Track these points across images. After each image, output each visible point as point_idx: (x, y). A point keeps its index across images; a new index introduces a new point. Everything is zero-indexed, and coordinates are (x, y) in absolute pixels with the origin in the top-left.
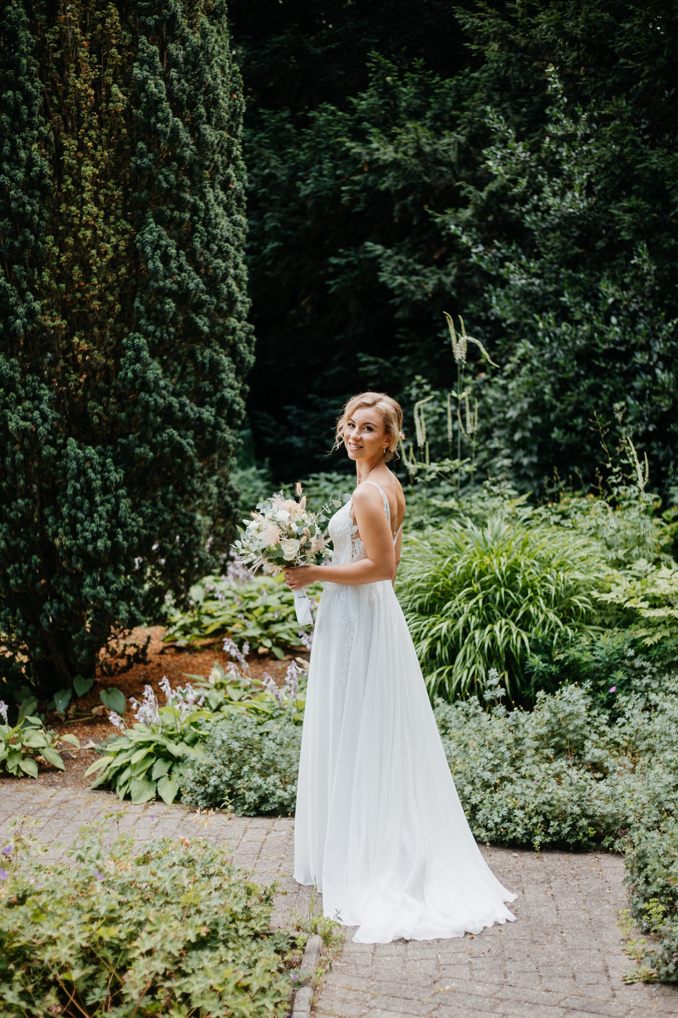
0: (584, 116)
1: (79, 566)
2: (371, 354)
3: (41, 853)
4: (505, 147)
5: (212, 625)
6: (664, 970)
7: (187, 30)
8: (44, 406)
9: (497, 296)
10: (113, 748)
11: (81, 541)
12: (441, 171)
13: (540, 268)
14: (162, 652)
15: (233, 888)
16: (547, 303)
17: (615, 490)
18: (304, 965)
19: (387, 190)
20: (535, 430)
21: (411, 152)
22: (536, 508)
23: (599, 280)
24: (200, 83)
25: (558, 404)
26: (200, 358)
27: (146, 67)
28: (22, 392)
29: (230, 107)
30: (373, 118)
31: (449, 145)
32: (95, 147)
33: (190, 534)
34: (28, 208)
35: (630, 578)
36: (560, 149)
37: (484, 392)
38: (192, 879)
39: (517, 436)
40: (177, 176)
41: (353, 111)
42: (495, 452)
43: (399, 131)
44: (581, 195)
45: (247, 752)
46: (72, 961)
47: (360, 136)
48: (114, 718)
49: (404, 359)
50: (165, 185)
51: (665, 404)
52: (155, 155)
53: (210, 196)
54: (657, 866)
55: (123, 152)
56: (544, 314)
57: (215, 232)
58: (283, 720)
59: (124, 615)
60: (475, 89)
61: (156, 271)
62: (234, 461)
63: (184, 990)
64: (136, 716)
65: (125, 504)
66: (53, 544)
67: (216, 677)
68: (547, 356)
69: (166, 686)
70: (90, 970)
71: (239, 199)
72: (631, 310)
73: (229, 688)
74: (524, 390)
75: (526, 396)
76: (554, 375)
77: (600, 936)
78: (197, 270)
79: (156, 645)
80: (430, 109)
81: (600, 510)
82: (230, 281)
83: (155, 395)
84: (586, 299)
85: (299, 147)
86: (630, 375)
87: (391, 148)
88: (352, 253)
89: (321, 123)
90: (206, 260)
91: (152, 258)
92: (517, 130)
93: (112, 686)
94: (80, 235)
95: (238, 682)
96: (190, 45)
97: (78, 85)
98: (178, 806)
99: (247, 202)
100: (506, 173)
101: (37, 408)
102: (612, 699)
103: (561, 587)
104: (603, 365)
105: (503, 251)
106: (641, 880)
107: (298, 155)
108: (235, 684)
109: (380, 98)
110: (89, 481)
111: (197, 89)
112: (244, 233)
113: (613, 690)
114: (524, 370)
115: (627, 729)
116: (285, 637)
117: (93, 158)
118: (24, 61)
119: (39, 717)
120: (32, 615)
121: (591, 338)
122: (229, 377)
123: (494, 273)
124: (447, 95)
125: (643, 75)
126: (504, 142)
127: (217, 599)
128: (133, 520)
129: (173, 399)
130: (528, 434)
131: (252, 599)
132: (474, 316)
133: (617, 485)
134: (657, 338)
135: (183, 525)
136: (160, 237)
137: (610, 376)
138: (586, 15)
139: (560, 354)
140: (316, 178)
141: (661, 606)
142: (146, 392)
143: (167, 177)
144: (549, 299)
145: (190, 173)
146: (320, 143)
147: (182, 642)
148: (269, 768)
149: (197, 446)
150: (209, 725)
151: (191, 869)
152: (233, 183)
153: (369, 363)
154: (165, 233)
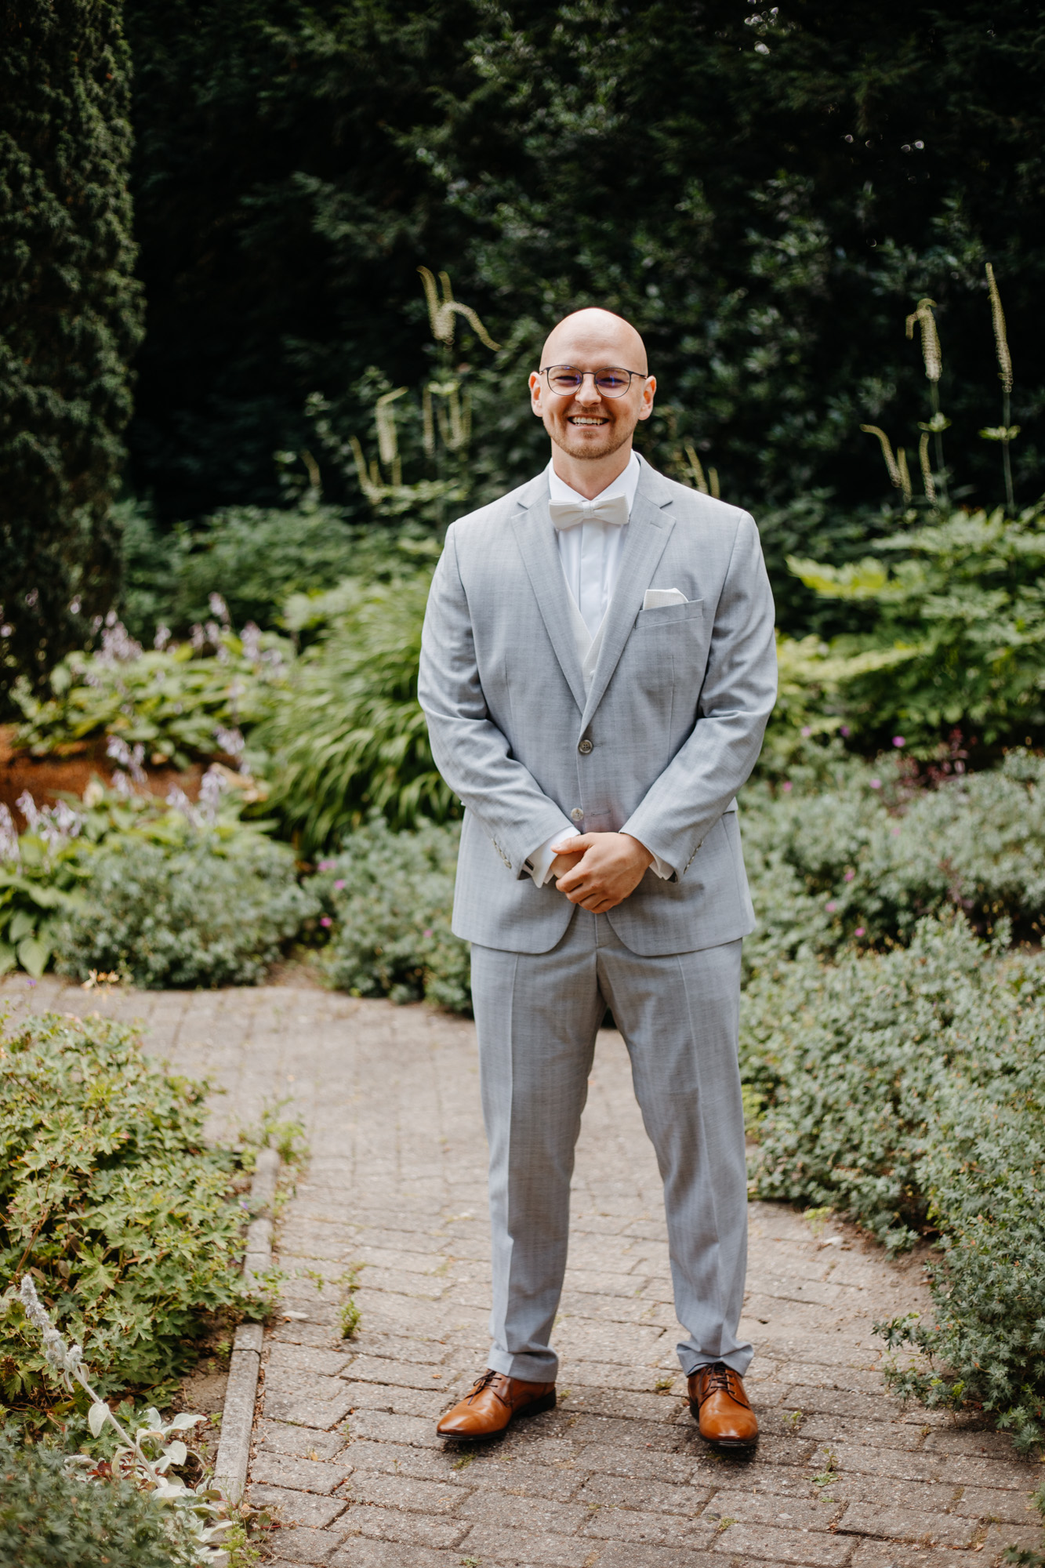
2: (301, 338)
4: (498, 37)
5: (83, 724)
6: (767, 1181)
9: (487, 255)
12: (403, 72)
13: (550, 213)
14: (10, 763)
15: (152, 1083)
16: (558, 264)
18: (255, 1190)
19: (326, 98)
21: (361, 42)
23: (632, 232)
26: (66, 330)
31: (416, 33)
33: (54, 587)
36: (578, 43)
38: (94, 1070)
40: (31, 60)
43: (342, 11)
44: (606, 109)
45: (148, 899)
47: (286, 18)
49: (349, 346)
50: (13, 71)
51: (725, 410)
53: (80, 90)
54: (750, 1041)
57: (87, 142)
58: (199, 853)
62: (116, 482)
63: (93, 1226)
67: (95, 796)
69: (27, 804)
71: (120, 96)
72: (678, 275)
73: (115, 811)
78: (61, 199)
82: (110, 216)
84: (614, 259)
85: (195, 34)
87: (330, 37)
88: (274, 189)
90: (74, 184)
92: (515, 11)
95: (128, 802)
98: (50, 978)
99: (131, 101)
100: (501, 75)
105: (495, 188)
107: (193, 45)
108: (124, 806)
112: (128, 145)
116: (192, 739)
122: (110, 359)
123: (481, 220)
126: (497, 29)
127: (89, 686)
129: (29, 390)
131: (142, 685)
134: (715, 316)
135: (44, 576)
140: (221, 79)
143: (16, 60)
144: (560, 258)
145: (50, 54)
146: (227, 27)
147: (40, 748)
148: (181, 920)
149: (63, 458)
150: (92, 862)
151: (92, 1056)
152: (111, 71)
153: (299, 351)
154: (13, 142)
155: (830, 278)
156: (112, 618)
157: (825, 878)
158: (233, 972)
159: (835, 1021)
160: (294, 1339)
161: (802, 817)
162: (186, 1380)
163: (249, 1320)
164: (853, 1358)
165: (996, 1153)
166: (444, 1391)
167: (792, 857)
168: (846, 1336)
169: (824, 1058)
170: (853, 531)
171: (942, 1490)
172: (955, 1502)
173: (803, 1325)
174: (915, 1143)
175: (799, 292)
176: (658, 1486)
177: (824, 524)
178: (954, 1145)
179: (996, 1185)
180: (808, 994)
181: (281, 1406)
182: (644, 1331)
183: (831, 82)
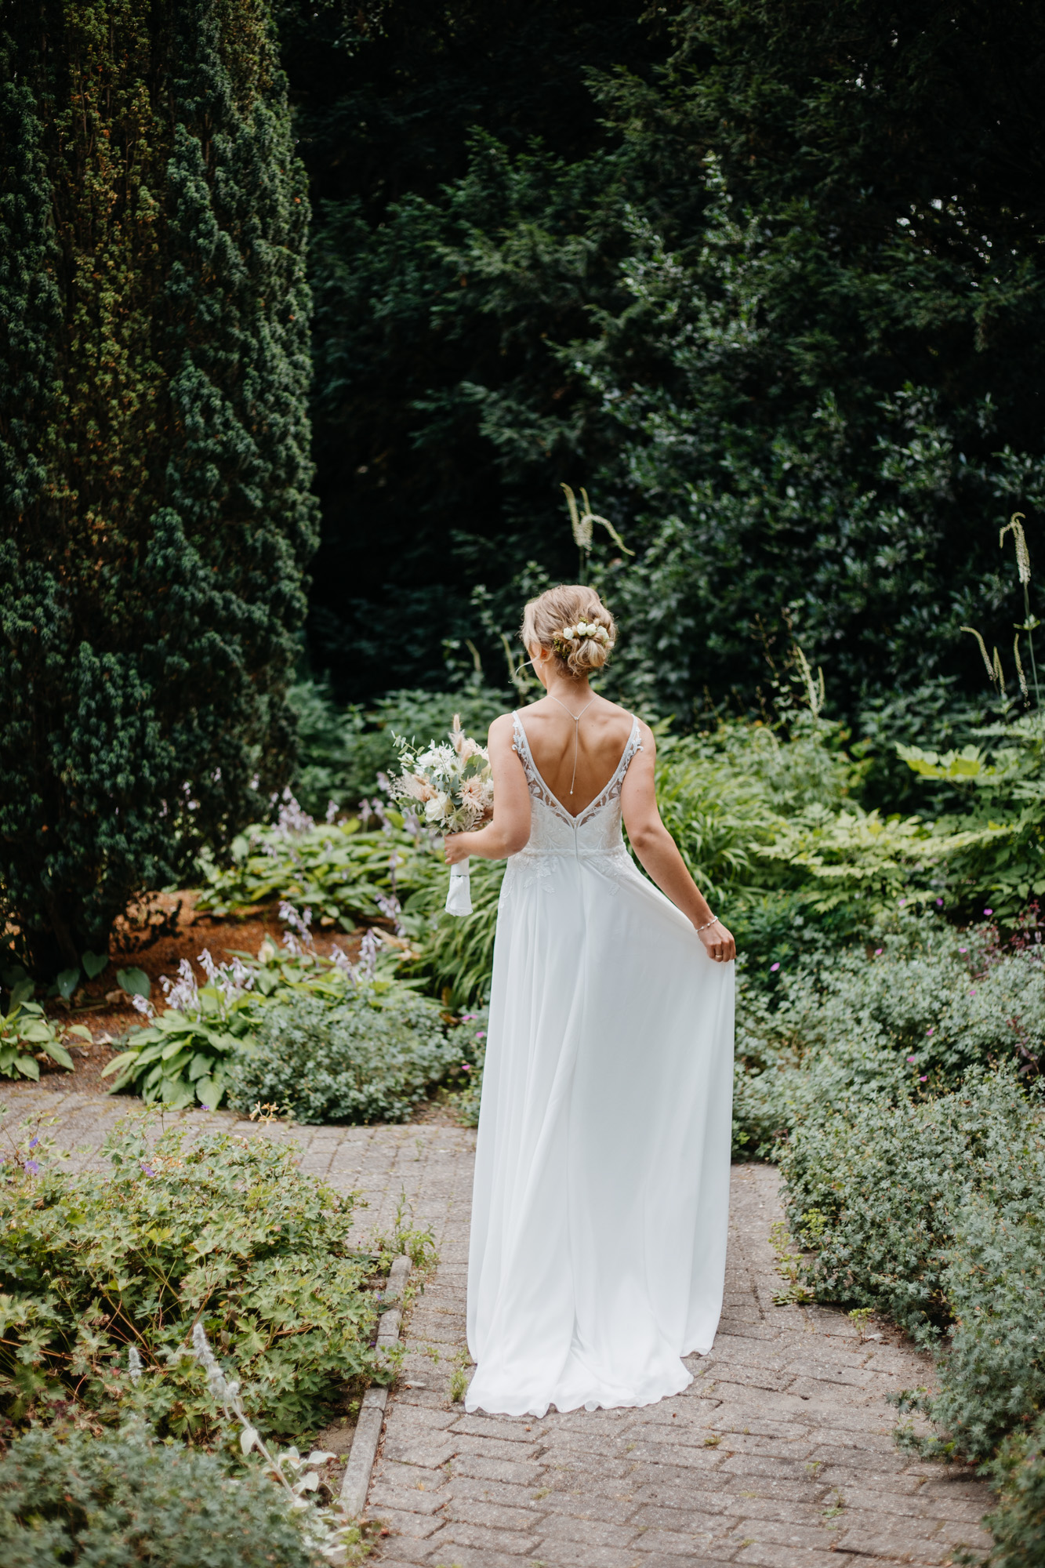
0: (755, 221)
1: (93, 808)
2: (469, 531)
3: (62, 1159)
4: (650, 259)
5: (261, 889)
6: (822, 1287)
7: (237, 115)
8: (49, 602)
9: (638, 458)
10: (136, 1041)
11: (96, 776)
12: (564, 289)
13: (695, 421)
14: (194, 924)
16: (703, 467)
17: (784, 716)
18: (390, 1287)
19: (492, 312)
20: (687, 635)
21: (524, 263)
22: (681, 738)
23: (772, 438)
24: (254, 186)
25: (716, 602)
26: (250, 541)
27: (184, 164)
28: (21, 583)
29: (291, 214)
30: (473, 214)
31: (575, 253)
32: (117, 267)
33: (235, 768)
34: (32, 345)
35: (800, 828)
36: (722, 264)
37: (619, 585)
38: (255, 1179)
39: (662, 644)
40: (223, 306)
41: (447, 204)
42: (633, 665)
43: (507, 233)
44: (749, 325)
45: (311, 1045)
46: (117, 1269)
47: (457, 239)
48: (140, 1003)
49: (513, 539)
50: (207, 318)
51: (857, 603)
52: (195, 279)
53: (266, 332)
54: (819, 1171)
55: (152, 272)
56: (700, 482)
57: (271, 378)
58: (357, 1005)
59: (150, 872)
60: (610, 179)
61: (195, 427)
62: (291, 674)
63: (250, 1305)
64: (168, 1000)
65: (153, 728)
66: (58, 780)
67: (267, 954)
68: (703, 538)
69: (206, 959)
70: (137, 1280)
71: (301, 335)
72: (814, 478)
73: (285, 968)
74: (671, 582)
75: (674, 590)
76: (711, 563)
77: (749, 1254)
78: (247, 427)
79: (187, 915)
80: (550, 203)
81: (764, 741)
82: (290, 441)
83: (192, 589)
84: (755, 463)
85: (373, 251)
86: (812, 564)
87: (497, 256)
88: (444, 395)
89: (404, 220)
90: (259, 414)
91: (191, 411)
92: (665, 235)
93: (133, 965)
94: (97, 380)
95: (297, 960)
96: (242, 137)
97: (97, 187)
98: (223, 1113)
99: (311, 338)
100: (651, 294)
101: (40, 604)
102: (775, 979)
103: (709, 838)
104: (776, 550)
105: (646, 397)
106: (799, 1188)
107: (371, 262)
108: (293, 963)
109: (484, 188)
110: (107, 698)
111: (249, 194)
112: (307, 377)
113: (775, 967)
114: (672, 556)
115: (792, 1016)
116: (356, 903)
117: (113, 280)
118: (30, 156)
119: (38, 1002)
120: (30, 872)
121: (760, 515)
122: (288, 566)
123: (633, 427)
124: (573, 185)
125: (832, 168)
126: (649, 251)
127: (265, 855)
128: (163, 749)
129: (215, 594)
130: (676, 641)
131: (313, 855)
132: (607, 483)
133: (785, 709)
134: (847, 516)
135: (227, 757)
136: (201, 384)
137: (787, 567)
138: (758, 87)
139: (720, 536)
140: (396, 295)
141: (838, 863)
142: (181, 584)
143: (210, 308)
144: (706, 462)
145: (239, 302)
146: (402, 247)
147: (220, 911)
148: (339, 1064)
149: (245, 654)
150: (262, 1012)
151: (254, 1169)
152: (294, 313)
153: (466, 543)
154: (206, 379)
155: (953, 481)
156: (287, 794)
157: (910, 1033)
158: (384, 1109)
159: (887, 1151)
160: (413, 1401)
161: (891, 980)
162: (323, 1432)
163: (376, 1386)
164: (874, 1426)
165: (998, 1257)
166: (533, 1443)
167: (879, 1015)
168: (872, 1410)
169: (876, 1184)
170: (973, 716)
171: (927, 1523)
172: (935, 1533)
173: (838, 1402)
174: (943, 1254)
175: (925, 494)
176: (697, 1516)
177: (945, 709)
178: (966, 1251)
179: (996, 1283)
180: (872, 1131)
181: (398, 1450)
182: (704, 1403)
183: (955, 301)
